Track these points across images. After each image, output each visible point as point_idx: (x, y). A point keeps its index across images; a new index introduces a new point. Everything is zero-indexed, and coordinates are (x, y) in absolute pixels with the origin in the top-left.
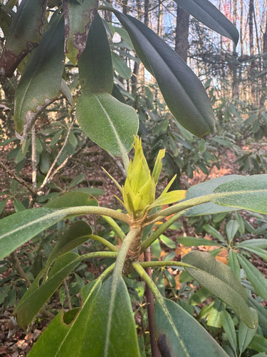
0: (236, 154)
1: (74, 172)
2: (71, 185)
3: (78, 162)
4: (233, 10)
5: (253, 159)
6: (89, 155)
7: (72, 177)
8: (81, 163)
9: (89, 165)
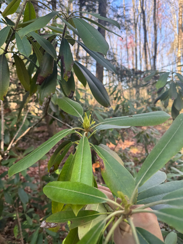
0: (134, 133)
1: (26, 145)
2: (25, 154)
3: (30, 137)
4: (134, 40)
5: (144, 136)
6: (38, 132)
7: (25, 148)
8: (32, 138)
9: (37, 139)
